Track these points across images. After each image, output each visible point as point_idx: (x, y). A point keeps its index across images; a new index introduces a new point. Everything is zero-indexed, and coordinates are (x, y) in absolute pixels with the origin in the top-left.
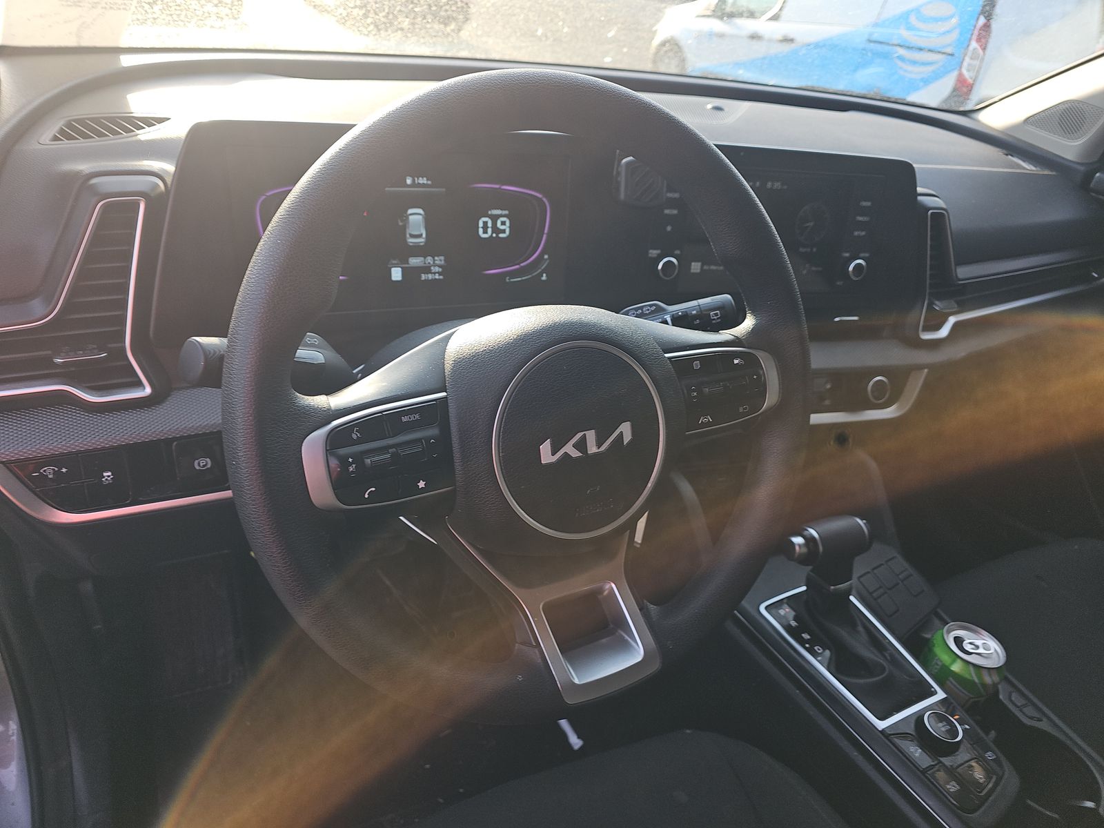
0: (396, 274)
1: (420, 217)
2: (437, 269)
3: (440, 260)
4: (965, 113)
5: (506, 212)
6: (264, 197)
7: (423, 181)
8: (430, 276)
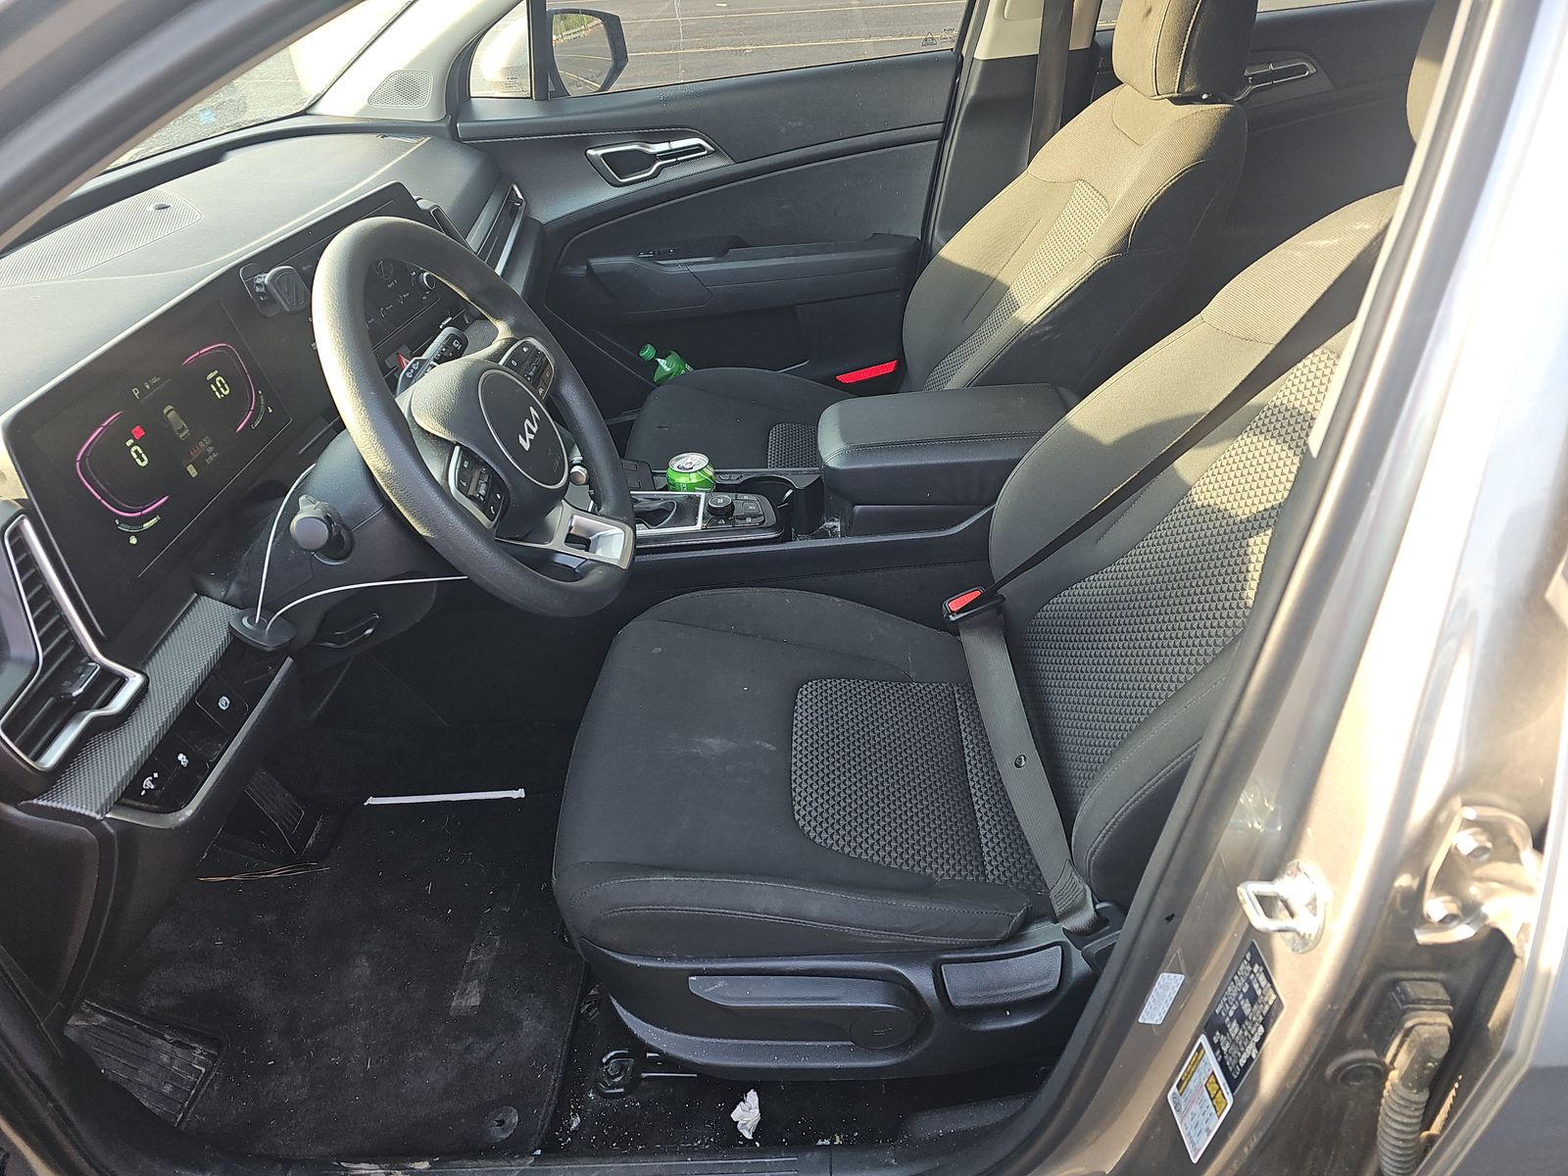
0: (192, 471)
1: (173, 412)
2: (211, 449)
3: (207, 440)
4: (303, 113)
5: (216, 372)
6: (78, 463)
7: (155, 380)
8: (211, 458)
